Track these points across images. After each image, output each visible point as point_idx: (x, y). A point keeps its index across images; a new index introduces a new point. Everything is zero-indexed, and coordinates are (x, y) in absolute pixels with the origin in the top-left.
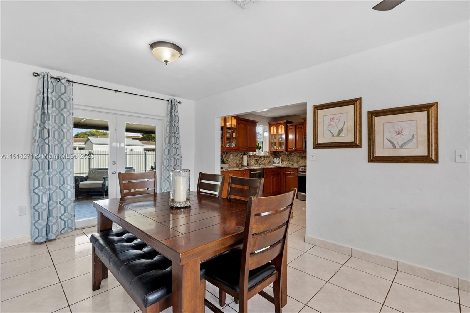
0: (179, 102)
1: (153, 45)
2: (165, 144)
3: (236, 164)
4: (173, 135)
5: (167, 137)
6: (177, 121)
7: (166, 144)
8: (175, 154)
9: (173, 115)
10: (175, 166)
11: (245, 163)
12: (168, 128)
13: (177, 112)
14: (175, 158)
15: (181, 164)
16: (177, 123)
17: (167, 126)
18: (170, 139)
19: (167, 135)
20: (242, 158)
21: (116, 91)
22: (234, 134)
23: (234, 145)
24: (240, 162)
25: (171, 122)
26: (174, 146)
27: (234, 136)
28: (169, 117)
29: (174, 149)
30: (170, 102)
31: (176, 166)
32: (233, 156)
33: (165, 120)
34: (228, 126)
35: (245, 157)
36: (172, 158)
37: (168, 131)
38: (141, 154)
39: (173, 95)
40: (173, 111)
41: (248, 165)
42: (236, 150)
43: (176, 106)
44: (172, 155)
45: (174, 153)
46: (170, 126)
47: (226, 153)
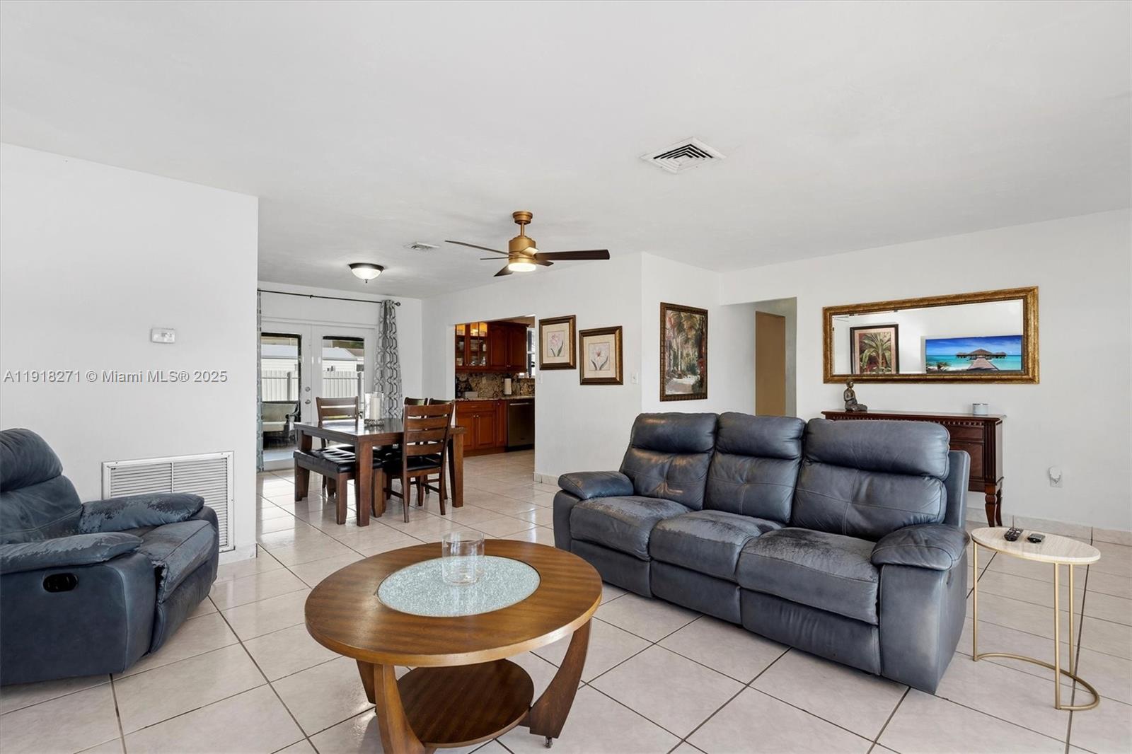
0: (396, 304)
1: (353, 266)
2: (376, 363)
3: (492, 392)
4: (388, 350)
5: (379, 353)
6: (394, 331)
7: (378, 364)
8: (391, 378)
9: (388, 322)
10: (390, 393)
11: (508, 391)
12: (381, 341)
13: (393, 318)
14: (391, 383)
15: (401, 391)
16: (395, 333)
17: (380, 338)
18: (383, 357)
19: (379, 351)
20: (503, 383)
21: (311, 296)
22: (484, 346)
23: (484, 363)
24: (501, 389)
25: (385, 332)
26: (389, 365)
27: (484, 350)
28: (382, 325)
29: (388, 370)
30: (383, 304)
31: (393, 393)
32: (487, 379)
33: (377, 328)
34: (474, 335)
35: (508, 381)
36: (387, 383)
37: (380, 345)
38: (352, 377)
39: (387, 295)
40: (388, 317)
41: (514, 393)
42: (490, 370)
43: (393, 310)
44: (387, 378)
45: (389, 376)
46: (384, 338)
47: (473, 375)
